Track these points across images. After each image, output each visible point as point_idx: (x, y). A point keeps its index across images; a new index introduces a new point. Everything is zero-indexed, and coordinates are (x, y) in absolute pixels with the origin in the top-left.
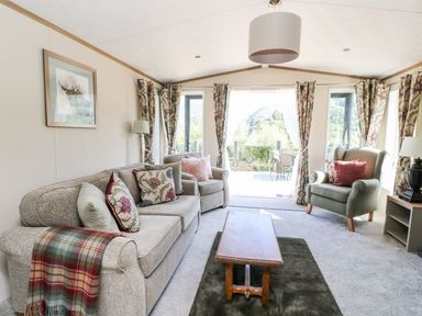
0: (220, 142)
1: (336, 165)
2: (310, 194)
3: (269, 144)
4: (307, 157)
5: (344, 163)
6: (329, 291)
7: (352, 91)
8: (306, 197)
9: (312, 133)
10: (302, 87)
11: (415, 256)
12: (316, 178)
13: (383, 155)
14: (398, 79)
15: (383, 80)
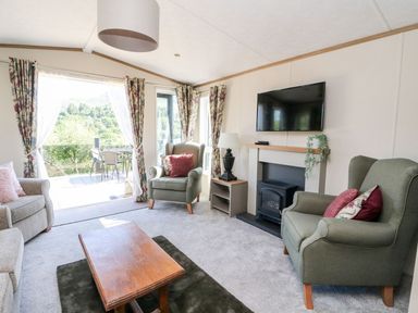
0: (28, 141)
1: (171, 158)
2: (152, 189)
3: (74, 142)
4: (142, 154)
5: (177, 156)
6: (206, 275)
7: (173, 93)
8: (148, 192)
9: (145, 129)
10: (132, 83)
11: (235, 219)
12: (155, 173)
13: (203, 147)
14: (208, 87)
15: (194, 87)
